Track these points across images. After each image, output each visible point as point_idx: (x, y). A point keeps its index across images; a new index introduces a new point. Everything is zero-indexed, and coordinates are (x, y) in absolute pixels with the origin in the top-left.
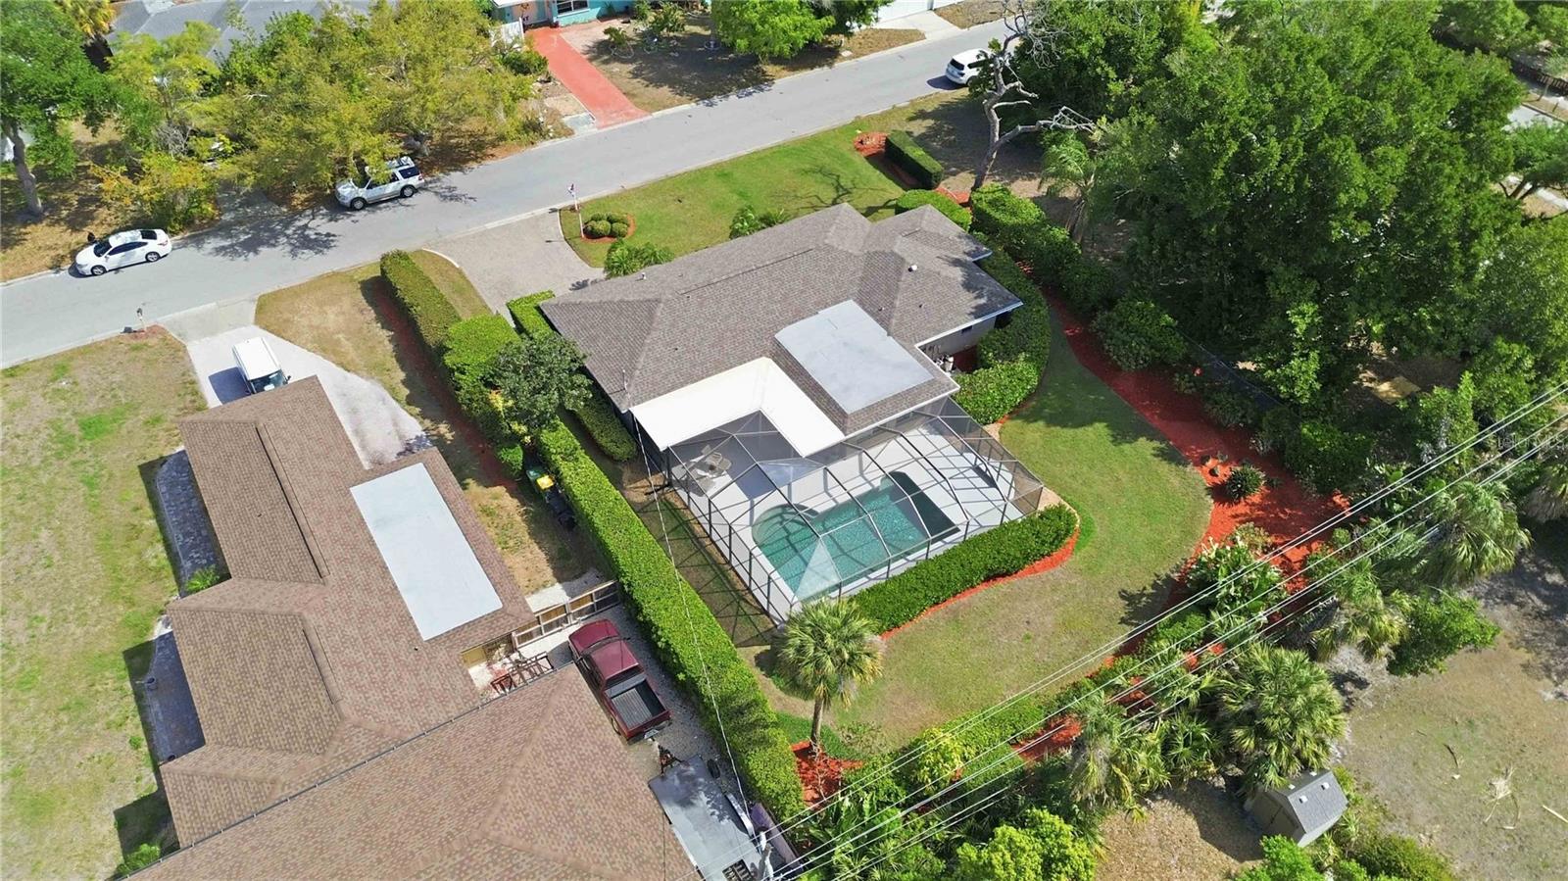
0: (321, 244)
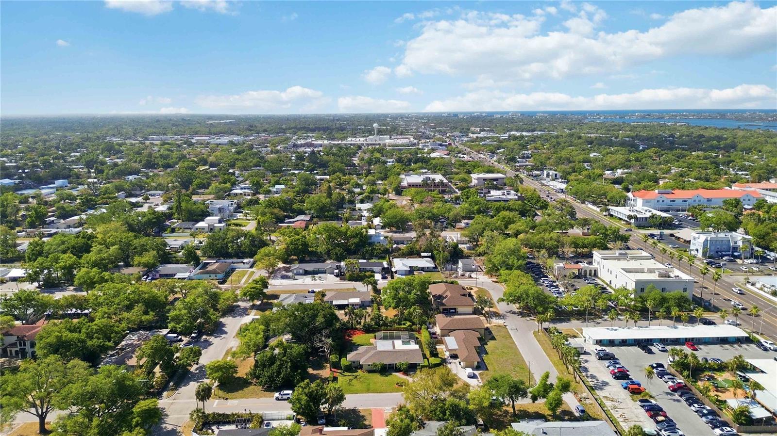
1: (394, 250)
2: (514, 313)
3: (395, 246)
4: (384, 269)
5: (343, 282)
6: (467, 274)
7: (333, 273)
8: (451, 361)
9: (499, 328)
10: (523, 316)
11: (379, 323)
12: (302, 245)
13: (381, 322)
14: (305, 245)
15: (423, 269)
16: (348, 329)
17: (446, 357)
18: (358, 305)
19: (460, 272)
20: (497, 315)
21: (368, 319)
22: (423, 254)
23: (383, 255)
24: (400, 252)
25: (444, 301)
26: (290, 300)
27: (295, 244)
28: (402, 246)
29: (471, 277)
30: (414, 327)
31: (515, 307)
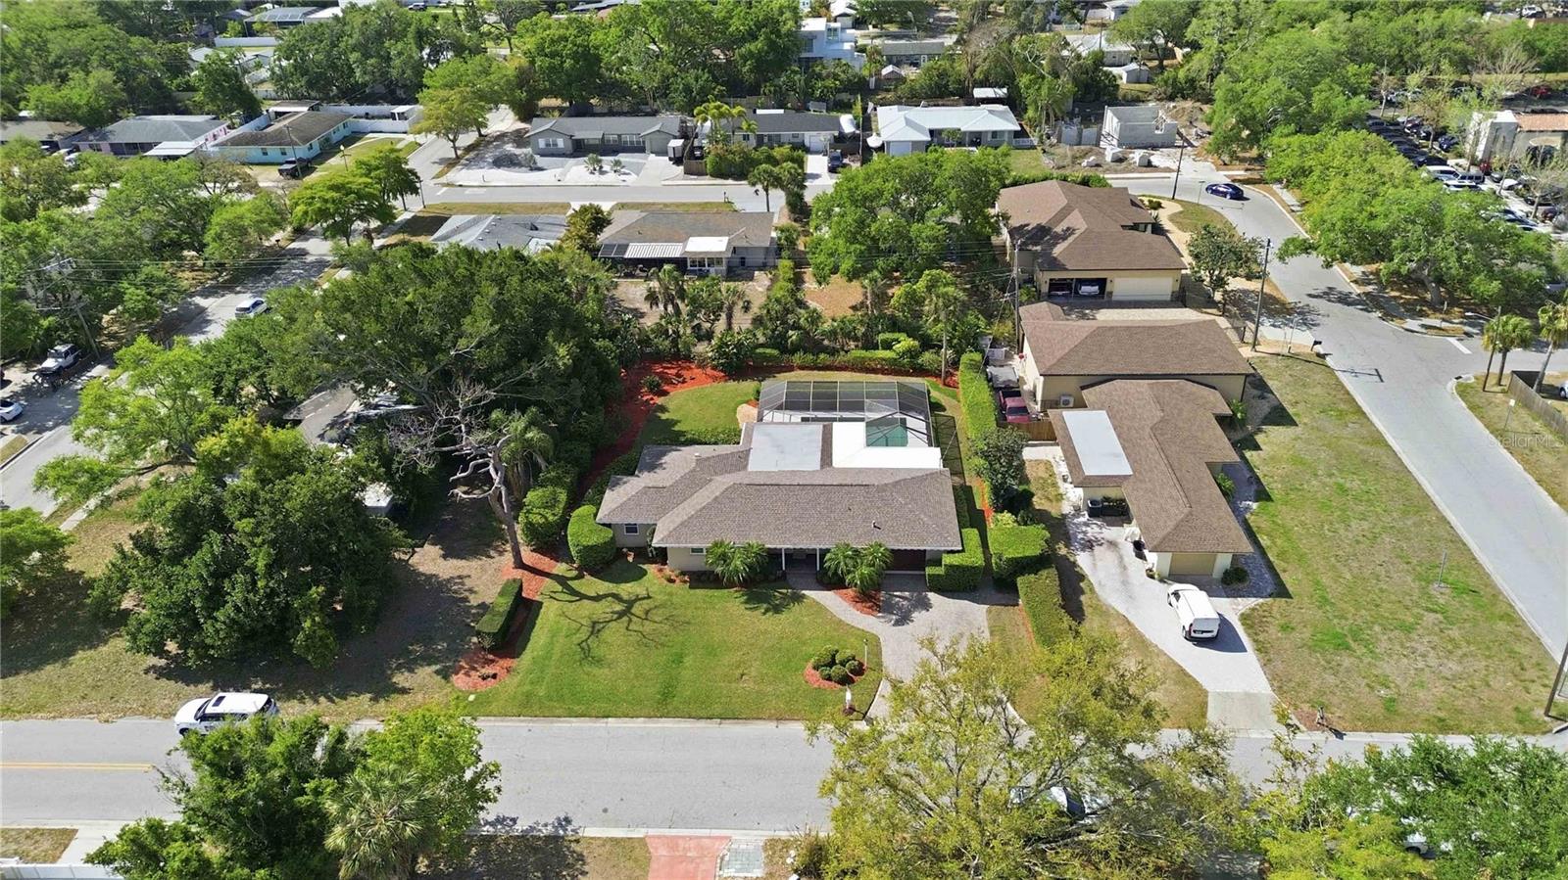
1: (883, 85)
2: (1345, 300)
3: (887, 70)
4: (840, 138)
5: (694, 180)
6: (1137, 155)
7: (663, 152)
8: (1095, 530)
9: (1298, 367)
10: (1388, 315)
11: (784, 336)
12: (575, 56)
13: (793, 335)
14: (589, 59)
15: (976, 139)
16: (659, 357)
17: (1066, 508)
18: (719, 261)
19: (1110, 149)
20: (1277, 309)
21: (742, 322)
22: (979, 93)
23: (845, 97)
24: (903, 89)
25: (1057, 251)
26: (470, 236)
27: (553, 55)
28: (910, 73)
29: (1149, 165)
30: (927, 357)
31: (1346, 276)
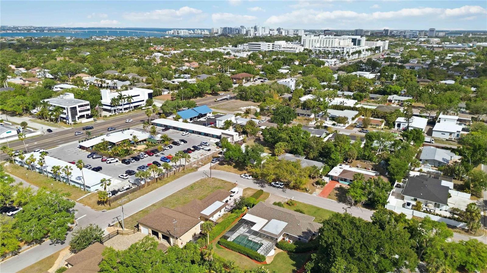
0: (262, 186)
